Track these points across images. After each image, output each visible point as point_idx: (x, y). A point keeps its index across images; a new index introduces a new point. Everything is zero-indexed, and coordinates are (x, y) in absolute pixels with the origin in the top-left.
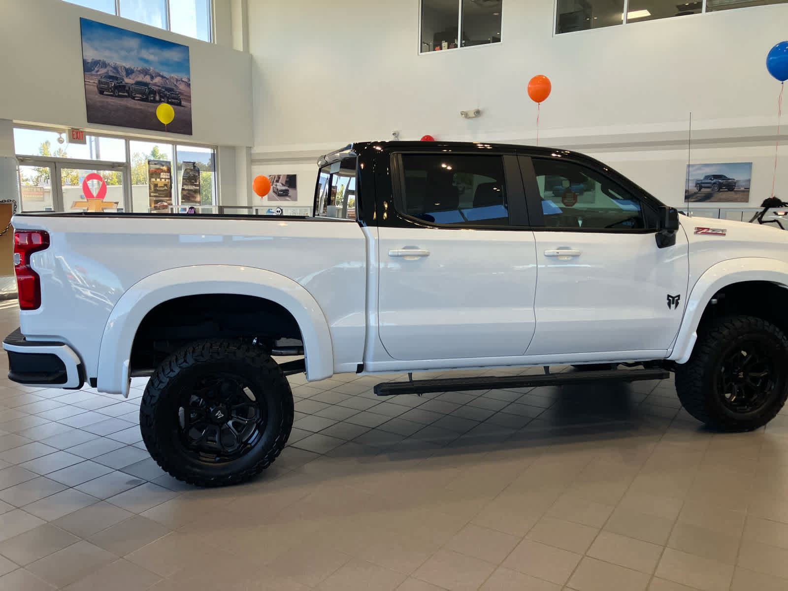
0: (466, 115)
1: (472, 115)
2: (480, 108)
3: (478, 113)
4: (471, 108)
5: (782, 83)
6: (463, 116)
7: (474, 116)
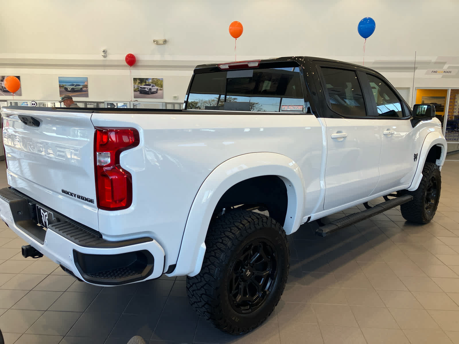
0: (156, 42)
1: (162, 42)
2: (167, 38)
3: (165, 42)
4: (160, 38)
5: (366, 40)
6: (155, 43)
7: (163, 43)
